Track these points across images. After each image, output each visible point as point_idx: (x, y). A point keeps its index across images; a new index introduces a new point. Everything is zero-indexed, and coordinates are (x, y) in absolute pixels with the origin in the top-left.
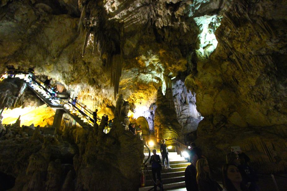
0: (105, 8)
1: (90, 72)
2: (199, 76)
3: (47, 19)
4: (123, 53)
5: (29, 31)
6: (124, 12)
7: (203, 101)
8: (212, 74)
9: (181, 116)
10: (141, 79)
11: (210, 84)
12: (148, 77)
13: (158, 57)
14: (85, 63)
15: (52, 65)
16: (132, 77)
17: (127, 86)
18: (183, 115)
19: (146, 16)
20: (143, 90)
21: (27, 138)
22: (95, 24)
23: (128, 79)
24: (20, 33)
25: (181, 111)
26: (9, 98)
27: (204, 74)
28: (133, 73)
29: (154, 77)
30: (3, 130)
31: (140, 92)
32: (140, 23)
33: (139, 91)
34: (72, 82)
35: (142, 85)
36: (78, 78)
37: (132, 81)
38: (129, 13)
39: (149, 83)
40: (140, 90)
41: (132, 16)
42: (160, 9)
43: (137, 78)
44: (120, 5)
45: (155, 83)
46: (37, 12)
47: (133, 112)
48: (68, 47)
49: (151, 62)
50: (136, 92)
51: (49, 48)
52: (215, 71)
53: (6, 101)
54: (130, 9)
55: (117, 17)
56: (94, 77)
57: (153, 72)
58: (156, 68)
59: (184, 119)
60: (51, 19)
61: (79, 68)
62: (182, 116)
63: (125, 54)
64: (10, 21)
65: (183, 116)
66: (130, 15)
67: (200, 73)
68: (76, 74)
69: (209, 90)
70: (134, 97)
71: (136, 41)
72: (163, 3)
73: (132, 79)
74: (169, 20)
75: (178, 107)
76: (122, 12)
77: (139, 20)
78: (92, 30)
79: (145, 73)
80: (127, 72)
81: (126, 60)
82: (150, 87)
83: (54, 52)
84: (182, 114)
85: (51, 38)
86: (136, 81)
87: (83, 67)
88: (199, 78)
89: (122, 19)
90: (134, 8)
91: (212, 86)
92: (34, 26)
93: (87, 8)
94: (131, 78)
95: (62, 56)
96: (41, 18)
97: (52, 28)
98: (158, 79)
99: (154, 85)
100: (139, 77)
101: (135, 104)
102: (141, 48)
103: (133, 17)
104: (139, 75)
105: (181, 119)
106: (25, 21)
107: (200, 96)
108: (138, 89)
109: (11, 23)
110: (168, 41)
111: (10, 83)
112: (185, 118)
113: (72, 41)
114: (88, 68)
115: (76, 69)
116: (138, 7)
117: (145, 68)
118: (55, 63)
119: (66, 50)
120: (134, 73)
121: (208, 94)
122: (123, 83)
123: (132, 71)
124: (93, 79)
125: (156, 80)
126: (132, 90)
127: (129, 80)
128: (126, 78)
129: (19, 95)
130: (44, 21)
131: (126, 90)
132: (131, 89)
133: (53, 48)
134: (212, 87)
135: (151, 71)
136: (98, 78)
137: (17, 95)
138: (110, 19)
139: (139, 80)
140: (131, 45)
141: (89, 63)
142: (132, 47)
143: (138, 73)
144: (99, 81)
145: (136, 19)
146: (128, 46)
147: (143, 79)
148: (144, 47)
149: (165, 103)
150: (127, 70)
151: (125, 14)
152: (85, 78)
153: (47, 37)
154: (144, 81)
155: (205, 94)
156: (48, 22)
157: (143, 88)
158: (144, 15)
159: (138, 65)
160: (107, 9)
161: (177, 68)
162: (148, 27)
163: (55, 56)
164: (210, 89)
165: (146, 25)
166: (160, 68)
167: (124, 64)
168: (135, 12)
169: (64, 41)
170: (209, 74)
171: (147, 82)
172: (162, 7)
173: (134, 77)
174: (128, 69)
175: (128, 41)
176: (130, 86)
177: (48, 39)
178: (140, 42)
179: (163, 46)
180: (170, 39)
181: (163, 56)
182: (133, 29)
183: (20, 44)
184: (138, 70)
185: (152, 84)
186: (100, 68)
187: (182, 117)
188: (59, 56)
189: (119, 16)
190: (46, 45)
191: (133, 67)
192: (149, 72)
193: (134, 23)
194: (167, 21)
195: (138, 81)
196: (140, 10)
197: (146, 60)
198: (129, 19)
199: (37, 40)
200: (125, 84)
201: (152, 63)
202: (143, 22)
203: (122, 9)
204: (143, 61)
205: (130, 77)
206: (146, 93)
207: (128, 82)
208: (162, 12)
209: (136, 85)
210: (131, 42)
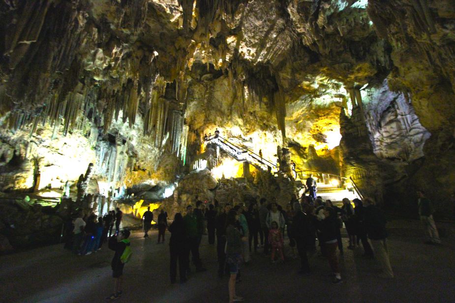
0: (246, 59)
1: (259, 120)
2: (402, 74)
3: (212, 85)
4: (282, 87)
5: (206, 101)
6: (264, 52)
7: (421, 108)
8: (418, 68)
9: (410, 130)
10: (317, 105)
11: (422, 83)
12: (324, 100)
13: (323, 75)
14: (251, 114)
15: (230, 122)
16: (304, 106)
17: (303, 118)
18: (415, 128)
19: (289, 39)
20: (324, 116)
21: (230, 187)
22: (244, 78)
23: (302, 109)
24: (202, 106)
25: (409, 122)
26: (213, 160)
27: (409, 70)
28: (303, 101)
29: (333, 96)
30: (217, 183)
31: (322, 119)
32: (286, 49)
33: (320, 118)
34: (248, 133)
35: (321, 111)
36: (251, 128)
37: (306, 111)
38: (268, 50)
39: (329, 105)
40: (321, 116)
41: (273, 49)
42: (298, 28)
43: (311, 105)
44: (257, 50)
45: (338, 102)
46: (204, 84)
47: (325, 142)
48: (234, 104)
49: (319, 82)
50: (317, 121)
51: (222, 109)
52: (421, 62)
53: (212, 163)
54: (268, 46)
55: (259, 60)
56: (264, 122)
57: (328, 91)
58: (330, 86)
59: (415, 136)
60: (214, 84)
61: (248, 120)
62: (412, 131)
63: (285, 87)
64: (193, 101)
65: (414, 130)
66: (271, 50)
67: (402, 69)
68: (248, 125)
69: (424, 92)
70: (317, 127)
71: (290, 70)
72: (298, 21)
73: (306, 109)
74: (313, 35)
75: (404, 117)
76: (262, 53)
77: (283, 48)
78: (244, 83)
79: (319, 96)
80: (296, 103)
81: (289, 93)
82: (333, 109)
83: (226, 111)
84: (414, 126)
85: (220, 100)
86: (311, 108)
87: (251, 118)
88: (404, 77)
89: (265, 59)
90: (271, 41)
91: (427, 85)
92: (207, 96)
93: (233, 68)
94: (304, 108)
95: (233, 113)
96: (209, 87)
97: (218, 91)
98: (341, 96)
99: (337, 106)
100: (314, 103)
101: (323, 133)
102: (297, 76)
103: (275, 50)
104: (312, 101)
105: (411, 136)
106: (200, 96)
107: (416, 102)
108: (318, 117)
109: (194, 102)
110: (326, 54)
111: (210, 149)
112: (418, 133)
113: (235, 97)
114: (255, 117)
115: (247, 121)
116: (275, 38)
117: (315, 91)
118: (231, 120)
119: (233, 106)
120: (305, 100)
121: (424, 97)
122: (297, 117)
123: (302, 100)
124: (264, 124)
125: (339, 98)
126: (311, 120)
127: (303, 111)
128: (298, 110)
129: (218, 157)
130: (211, 87)
131: (304, 122)
132: (309, 119)
133: (225, 108)
134: (428, 87)
135: (325, 91)
136: (268, 121)
137: (216, 157)
138: (255, 64)
139: (314, 106)
140: (287, 77)
141: (254, 112)
142: (288, 78)
143: (310, 99)
144: (271, 123)
145: (280, 49)
146: (284, 79)
147: (319, 104)
148: (300, 74)
149: (350, 130)
150: (295, 102)
151: (266, 52)
152: (257, 126)
153: (218, 100)
154: (322, 105)
155: (421, 98)
156: (214, 88)
157: (323, 113)
158: (285, 40)
159: (305, 91)
160: (248, 58)
161: (360, 75)
162: (296, 48)
163: (228, 114)
164: (425, 90)
165: (293, 48)
166: (336, 84)
167: (287, 98)
168: (275, 44)
169: (229, 99)
170: (414, 68)
171: (325, 105)
172: (299, 25)
173: (306, 105)
174: (296, 100)
175: (281, 74)
176: (307, 117)
177: (219, 102)
178: (294, 71)
179: (322, 64)
180: (327, 51)
181: (329, 72)
182: (281, 59)
183: (205, 114)
184: (309, 96)
185: (334, 105)
186: (266, 113)
187: (412, 133)
188: (231, 113)
189: (261, 59)
190: (219, 107)
191: (300, 95)
192: (324, 92)
193: (279, 53)
194: (311, 37)
195: (314, 108)
196: (278, 39)
197: (311, 84)
198: (272, 54)
199: (213, 106)
200: (299, 116)
201: (321, 83)
202: (288, 47)
203: (261, 51)
204: (308, 86)
205: (302, 107)
206: (331, 118)
207: (302, 114)
208: (302, 29)
209: (313, 113)
210: (285, 75)
